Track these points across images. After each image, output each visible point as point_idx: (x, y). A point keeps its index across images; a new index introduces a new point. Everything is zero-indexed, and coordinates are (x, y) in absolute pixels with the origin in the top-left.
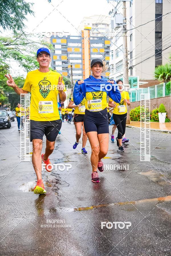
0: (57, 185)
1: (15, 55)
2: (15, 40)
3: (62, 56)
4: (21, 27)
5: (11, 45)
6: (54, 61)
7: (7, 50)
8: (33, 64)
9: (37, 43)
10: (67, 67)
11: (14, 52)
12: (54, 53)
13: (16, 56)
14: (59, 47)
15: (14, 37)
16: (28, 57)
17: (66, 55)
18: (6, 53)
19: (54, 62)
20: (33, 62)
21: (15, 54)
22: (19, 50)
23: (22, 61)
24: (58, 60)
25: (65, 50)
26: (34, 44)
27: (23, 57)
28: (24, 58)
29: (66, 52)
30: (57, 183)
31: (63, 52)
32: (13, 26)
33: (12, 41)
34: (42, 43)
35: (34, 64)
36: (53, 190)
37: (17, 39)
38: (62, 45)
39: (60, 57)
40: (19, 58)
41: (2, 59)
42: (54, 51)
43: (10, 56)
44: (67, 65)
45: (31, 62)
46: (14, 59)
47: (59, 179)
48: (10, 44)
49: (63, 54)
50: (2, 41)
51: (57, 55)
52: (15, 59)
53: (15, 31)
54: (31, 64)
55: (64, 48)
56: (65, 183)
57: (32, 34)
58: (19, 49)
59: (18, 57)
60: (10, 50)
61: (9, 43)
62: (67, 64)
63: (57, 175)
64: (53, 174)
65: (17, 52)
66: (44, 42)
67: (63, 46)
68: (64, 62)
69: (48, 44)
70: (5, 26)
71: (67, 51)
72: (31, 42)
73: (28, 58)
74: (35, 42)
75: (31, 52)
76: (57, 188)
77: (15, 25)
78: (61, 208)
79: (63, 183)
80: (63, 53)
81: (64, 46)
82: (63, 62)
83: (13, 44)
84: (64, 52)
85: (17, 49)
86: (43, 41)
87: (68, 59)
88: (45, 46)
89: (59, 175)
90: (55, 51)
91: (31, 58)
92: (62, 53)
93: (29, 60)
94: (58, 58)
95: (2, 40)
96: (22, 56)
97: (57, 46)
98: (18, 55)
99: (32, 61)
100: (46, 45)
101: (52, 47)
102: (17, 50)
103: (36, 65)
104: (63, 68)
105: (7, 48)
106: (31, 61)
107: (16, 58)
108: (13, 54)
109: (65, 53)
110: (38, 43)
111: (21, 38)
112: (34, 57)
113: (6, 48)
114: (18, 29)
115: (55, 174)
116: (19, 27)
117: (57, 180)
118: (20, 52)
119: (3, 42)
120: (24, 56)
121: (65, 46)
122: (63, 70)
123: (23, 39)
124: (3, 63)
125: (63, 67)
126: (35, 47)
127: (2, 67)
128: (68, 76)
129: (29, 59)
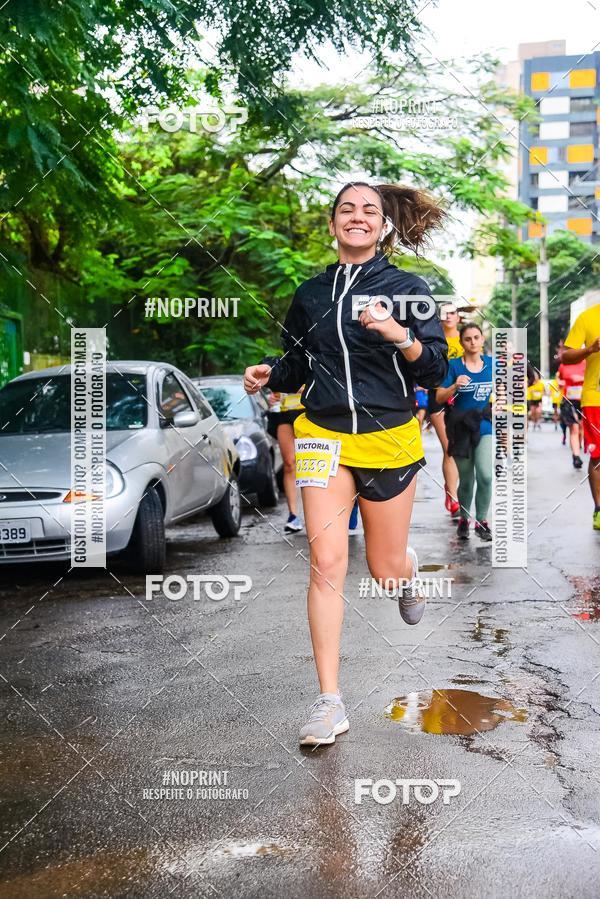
0: (552, 717)
1: (373, 159)
2: (378, 93)
3: (570, 149)
4: (407, 38)
5: (359, 115)
6: (533, 171)
7: (344, 138)
8: (443, 188)
9: (465, 97)
10: (593, 196)
11: (370, 144)
12: (537, 135)
13: (377, 160)
14: (562, 105)
15: (373, 82)
16: (425, 164)
17: (590, 139)
18: (337, 152)
19: (534, 177)
20: (447, 184)
21: (372, 152)
22: (388, 134)
23: (399, 179)
24: (552, 167)
25: (588, 116)
26: (452, 104)
27: (405, 165)
28: (410, 166)
29: (592, 127)
30: (550, 708)
31: (575, 128)
32: (375, 38)
33: (363, 97)
34: (488, 95)
35: (449, 190)
36: (534, 738)
37: (386, 91)
38: (572, 99)
39: (562, 152)
40: (387, 167)
41: (321, 179)
42: (538, 126)
43: (353, 164)
44: (594, 188)
45: (439, 181)
46: (369, 172)
47: (559, 690)
48: (354, 111)
49: (576, 139)
50: (324, 104)
51: (548, 143)
52: (374, 173)
53: (379, 58)
54: (436, 190)
55: (584, 109)
56: (586, 710)
57: (446, 62)
58: (391, 131)
59: (386, 163)
60: (352, 139)
61: (351, 110)
62: (594, 180)
63: (552, 675)
64: (532, 667)
65: (383, 144)
66: (495, 89)
67: (577, 101)
68: (581, 174)
69: (514, 98)
70: (345, 40)
71: (595, 122)
72: (441, 97)
73: (423, 167)
74: (458, 96)
75: (438, 142)
76: (555, 729)
77: (382, 33)
78: (579, 823)
79: (577, 711)
80: (579, 135)
81: (582, 102)
82: (572, 175)
83: (367, 111)
84: (581, 127)
85: (383, 131)
86: (491, 85)
87: (596, 160)
88: (501, 107)
89: (558, 672)
90: (542, 126)
91: (437, 163)
92: (572, 134)
93: (430, 175)
94: (552, 155)
95: (323, 99)
96: (399, 161)
97: (550, 106)
98: (384, 157)
99: (444, 180)
100: (506, 104)
101: (529, 110)
102: (380, 137)
103: (458, 195)
104: (574, 202)
105: (342, 131)
106: (435, 180)
107: (377, 168)
108: (364, 155)
109: (588, 133)
110: (472, 97)
111: (401, 84)
112: (452, 159)
113: (337, 132)
114: (394, 46)
115: (539, 668)
116: (400, 37)
117: (550, 694)
118: (393, 145)
119: (328, 107)
120: (406, 158)
121: (587, 102)
122: (570, 207)
123: (410, 85)
124: (325, 193)
125: (571, 198)
126: (455, 115)
127: (320, 211)
128: (594, 233)
129: (427, 169)
